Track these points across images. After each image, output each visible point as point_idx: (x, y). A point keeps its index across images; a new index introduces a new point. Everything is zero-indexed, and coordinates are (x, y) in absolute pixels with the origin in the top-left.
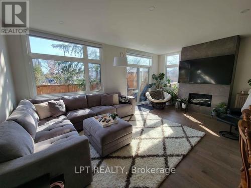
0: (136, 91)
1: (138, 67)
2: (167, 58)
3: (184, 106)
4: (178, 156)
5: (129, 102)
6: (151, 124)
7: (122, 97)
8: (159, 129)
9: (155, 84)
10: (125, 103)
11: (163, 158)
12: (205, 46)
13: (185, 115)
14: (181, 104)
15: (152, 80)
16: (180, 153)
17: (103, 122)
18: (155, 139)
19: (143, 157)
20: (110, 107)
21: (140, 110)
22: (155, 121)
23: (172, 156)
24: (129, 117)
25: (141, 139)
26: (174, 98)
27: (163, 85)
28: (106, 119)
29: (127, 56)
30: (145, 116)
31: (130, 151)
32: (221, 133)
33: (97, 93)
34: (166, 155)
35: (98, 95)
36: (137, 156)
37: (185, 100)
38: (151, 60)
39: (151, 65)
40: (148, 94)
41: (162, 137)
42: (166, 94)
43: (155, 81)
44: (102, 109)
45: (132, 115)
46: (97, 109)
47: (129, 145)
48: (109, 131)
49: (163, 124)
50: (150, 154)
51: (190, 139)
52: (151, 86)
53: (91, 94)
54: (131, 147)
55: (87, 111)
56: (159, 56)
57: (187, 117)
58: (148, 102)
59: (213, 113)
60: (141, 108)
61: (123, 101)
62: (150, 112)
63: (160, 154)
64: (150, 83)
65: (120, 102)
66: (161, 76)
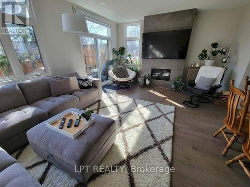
0: (96, 70)
1: (96, 37)
2: (126, 29)
3: (148, 82)
4: (168, 139)
5: (94, 86)
6: (125, 107)
7: (82, 80)
8: (136, 112)
9: (116, 60)
10: (88, 87)
11: (156, 148)
12: (167, 17)
13: (150, 91)
14: (145, 80)
15: (113, 55)
16: (168, 136)
17: (69, 127)
18: (137, 126)
19: (136, 156)
20: (68, 97)
21: (105, 92)
22: (128, 103)
23: (163, 141)
24: (97, 104)
25: (123, 131)
26: (138, 74)
27: (124, 61)
28: (71, 121)
29: (87, 21)
30: (114, 99)
31: (118, 154)
32: (183, 103)
33: (40, 78)
34: (157, 142)
35: (42, 81)
36: (130, 157)
37: (149, 77)
38: (109, 29)
39: (110, 36)
40: (110, 72)
41: (143, 121)
42: (129, 71)
43: (116, 57)
44: (56, 103)
45: (100, 101)
46: (48, 104)
47: (113, 145)
48: (87, 143)
49: (137, 105)
50: (142, 147)
51: (167, 116)
52: (112, 62)
53: (29, 81)
54: (117, 147)
55: (28, 112)
56: (117, 25)
57: (153, 92)
58: (111, 82)
59: (173, 86)
60: (106, 89)
61: (86, 85)
62: (117, 93)
63: (152, 144)
64: (111, 59)
65: (82, 87)
66: (122, 51)
